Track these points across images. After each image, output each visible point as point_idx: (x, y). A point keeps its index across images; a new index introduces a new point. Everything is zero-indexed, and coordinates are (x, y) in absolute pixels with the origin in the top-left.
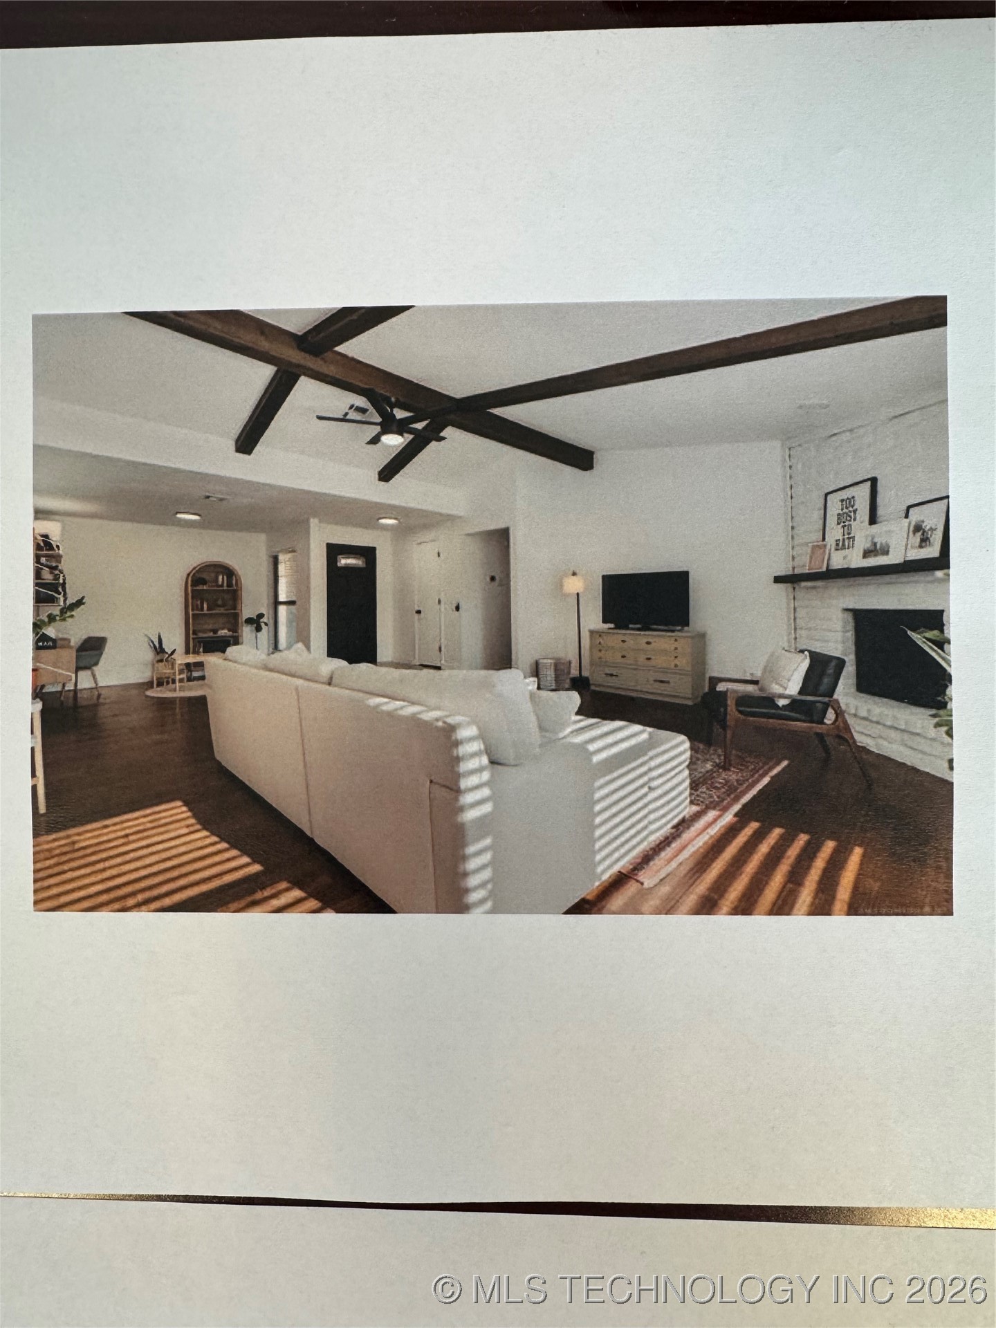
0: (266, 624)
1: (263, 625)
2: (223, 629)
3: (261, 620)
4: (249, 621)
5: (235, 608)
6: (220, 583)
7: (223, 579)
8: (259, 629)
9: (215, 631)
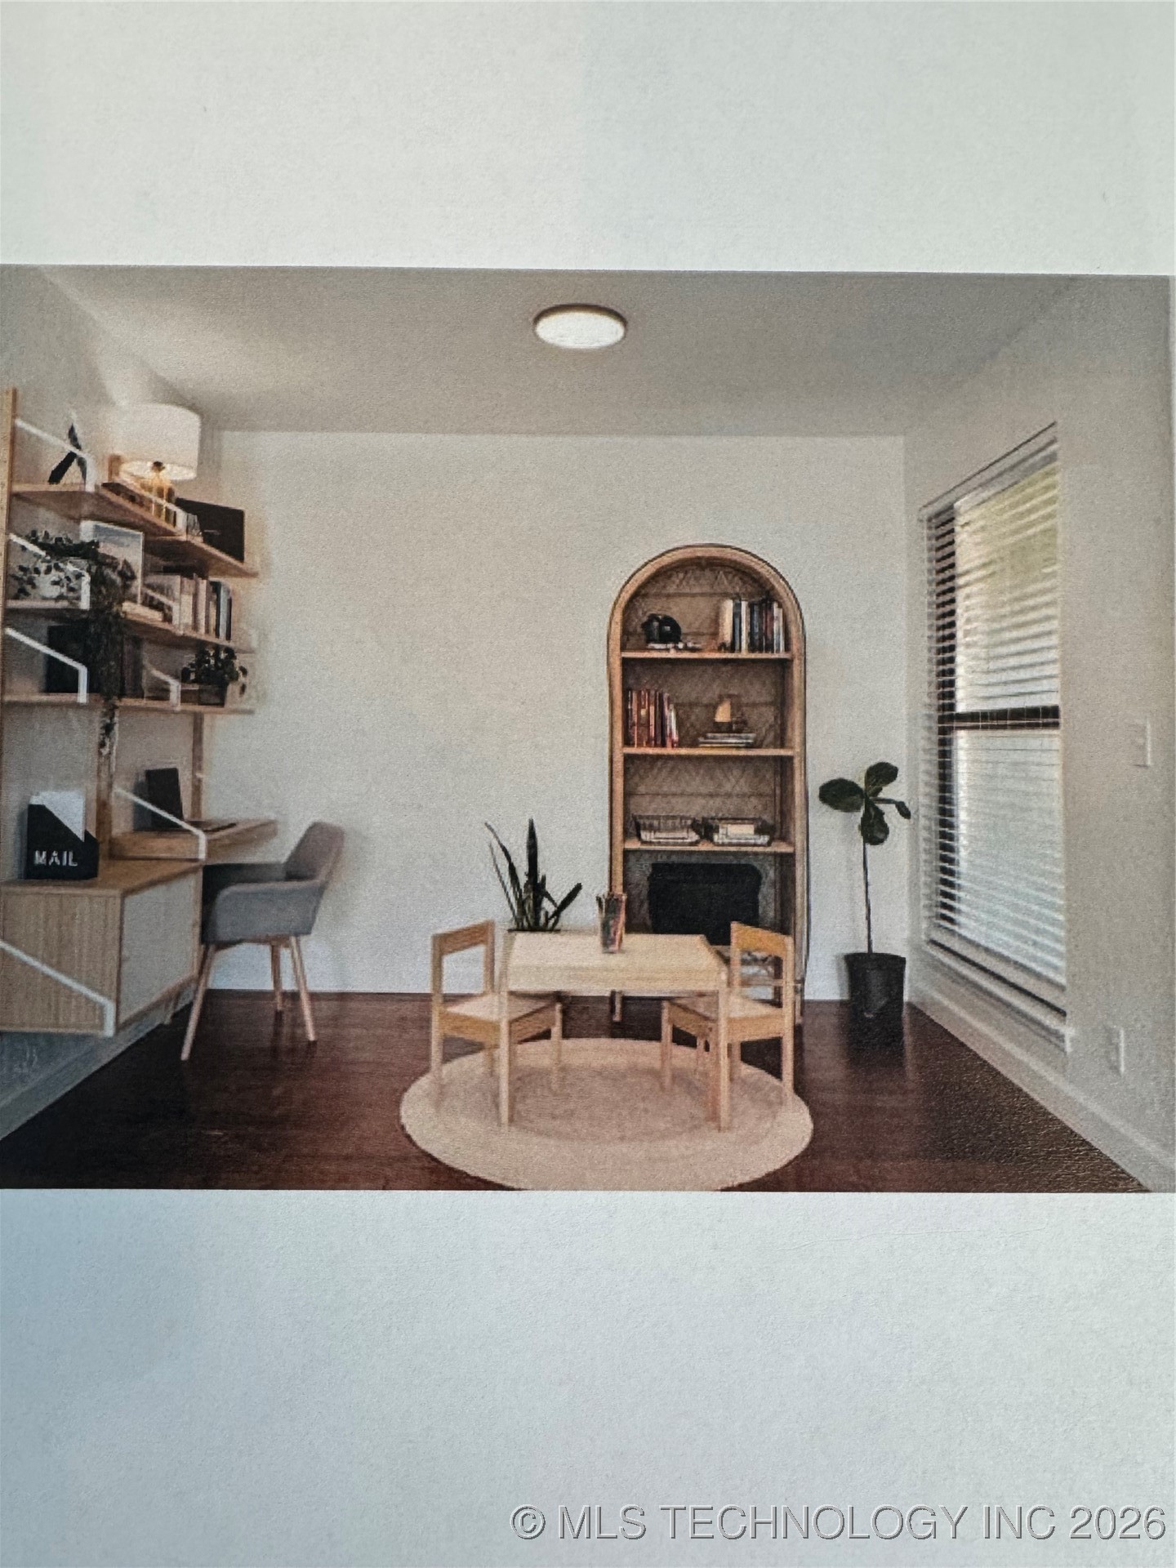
0: (904, 811)
1: (891, 815)
2: (736, 820)
3: (887, 792)
4: (837, 794)
5: (781, 740)
6: (726, 633)
7: (737, 615)
8: (874, 831)
9: (706, 829)
